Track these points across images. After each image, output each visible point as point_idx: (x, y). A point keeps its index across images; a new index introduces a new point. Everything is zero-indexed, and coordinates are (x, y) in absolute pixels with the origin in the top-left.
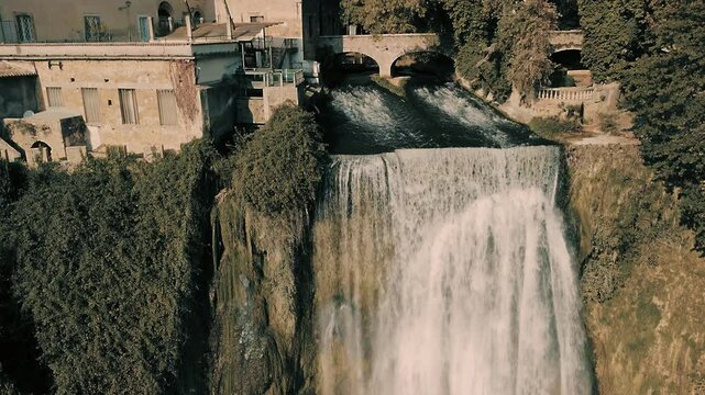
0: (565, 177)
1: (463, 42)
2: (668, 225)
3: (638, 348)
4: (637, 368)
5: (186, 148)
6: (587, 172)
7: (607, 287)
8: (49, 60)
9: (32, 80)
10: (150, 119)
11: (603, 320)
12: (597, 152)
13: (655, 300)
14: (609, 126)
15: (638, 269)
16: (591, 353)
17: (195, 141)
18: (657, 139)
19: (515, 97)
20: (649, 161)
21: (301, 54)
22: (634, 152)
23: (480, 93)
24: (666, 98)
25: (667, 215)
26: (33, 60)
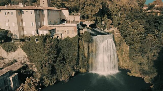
0: (114, 37)
1: (99, 23)
2: (123, 42)
3: (122, 55)
4: (122, 57)
5: (76, 36)
6: (116, 37)
7: (118, 48)
8: (58, 27)
9: (55, 29)
10: (71, 33)
11: (118, 52)
12: (117, 35)
13: (123, 50)
14: (117, 32)
15: (121, 47)
16: (118, 56)
17: (76, 35)
18: (122, 33)
19: (106, 29)
20: (121, 35)
21: (80, 25)
22: (120, 35)
23: (101, 29)
24: (123, 29)
25: (123, 41)
26: (55, 27)
